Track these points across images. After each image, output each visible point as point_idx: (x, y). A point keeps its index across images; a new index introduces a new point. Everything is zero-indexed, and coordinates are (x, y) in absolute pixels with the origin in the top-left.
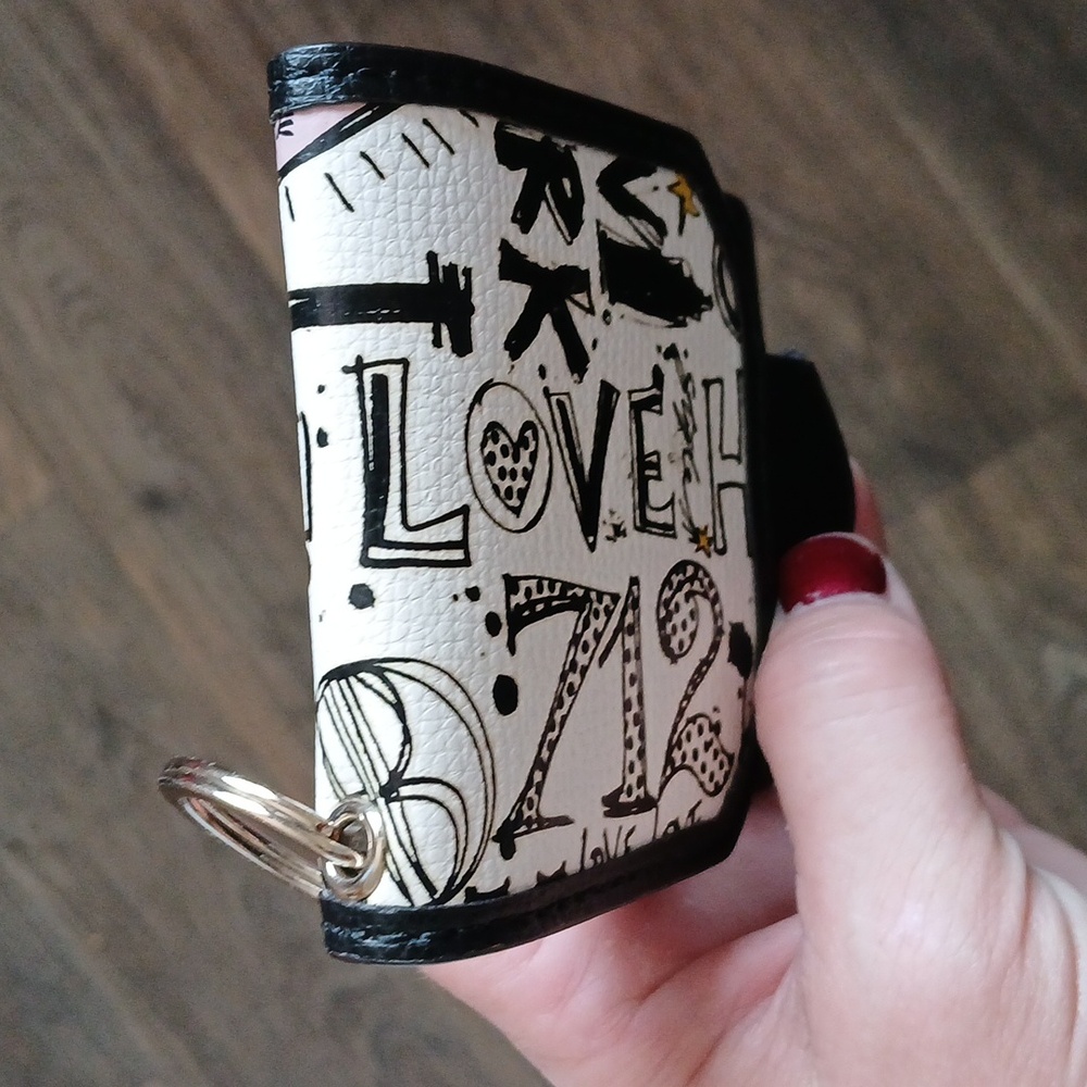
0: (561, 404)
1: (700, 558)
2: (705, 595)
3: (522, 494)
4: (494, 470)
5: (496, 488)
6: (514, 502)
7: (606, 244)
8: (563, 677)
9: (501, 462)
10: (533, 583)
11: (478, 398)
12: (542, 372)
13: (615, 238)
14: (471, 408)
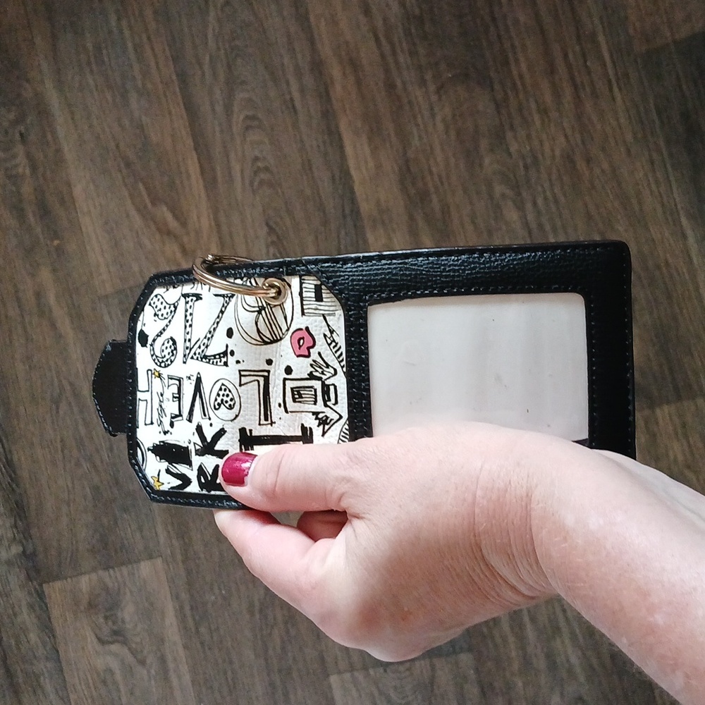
0: (205, 415)
1: (158, 369)
2: (157, 357)
3: (221, 389)
4: (231, 396)
5: (230, 391)
6: (223, 387)
7: (189, 463)
8: (212, 336)
9: (228, 399)
10: (219, 363)
11: (237, 416)
12: (211, 425)
13: (186, 466)
14: (239, 413)
